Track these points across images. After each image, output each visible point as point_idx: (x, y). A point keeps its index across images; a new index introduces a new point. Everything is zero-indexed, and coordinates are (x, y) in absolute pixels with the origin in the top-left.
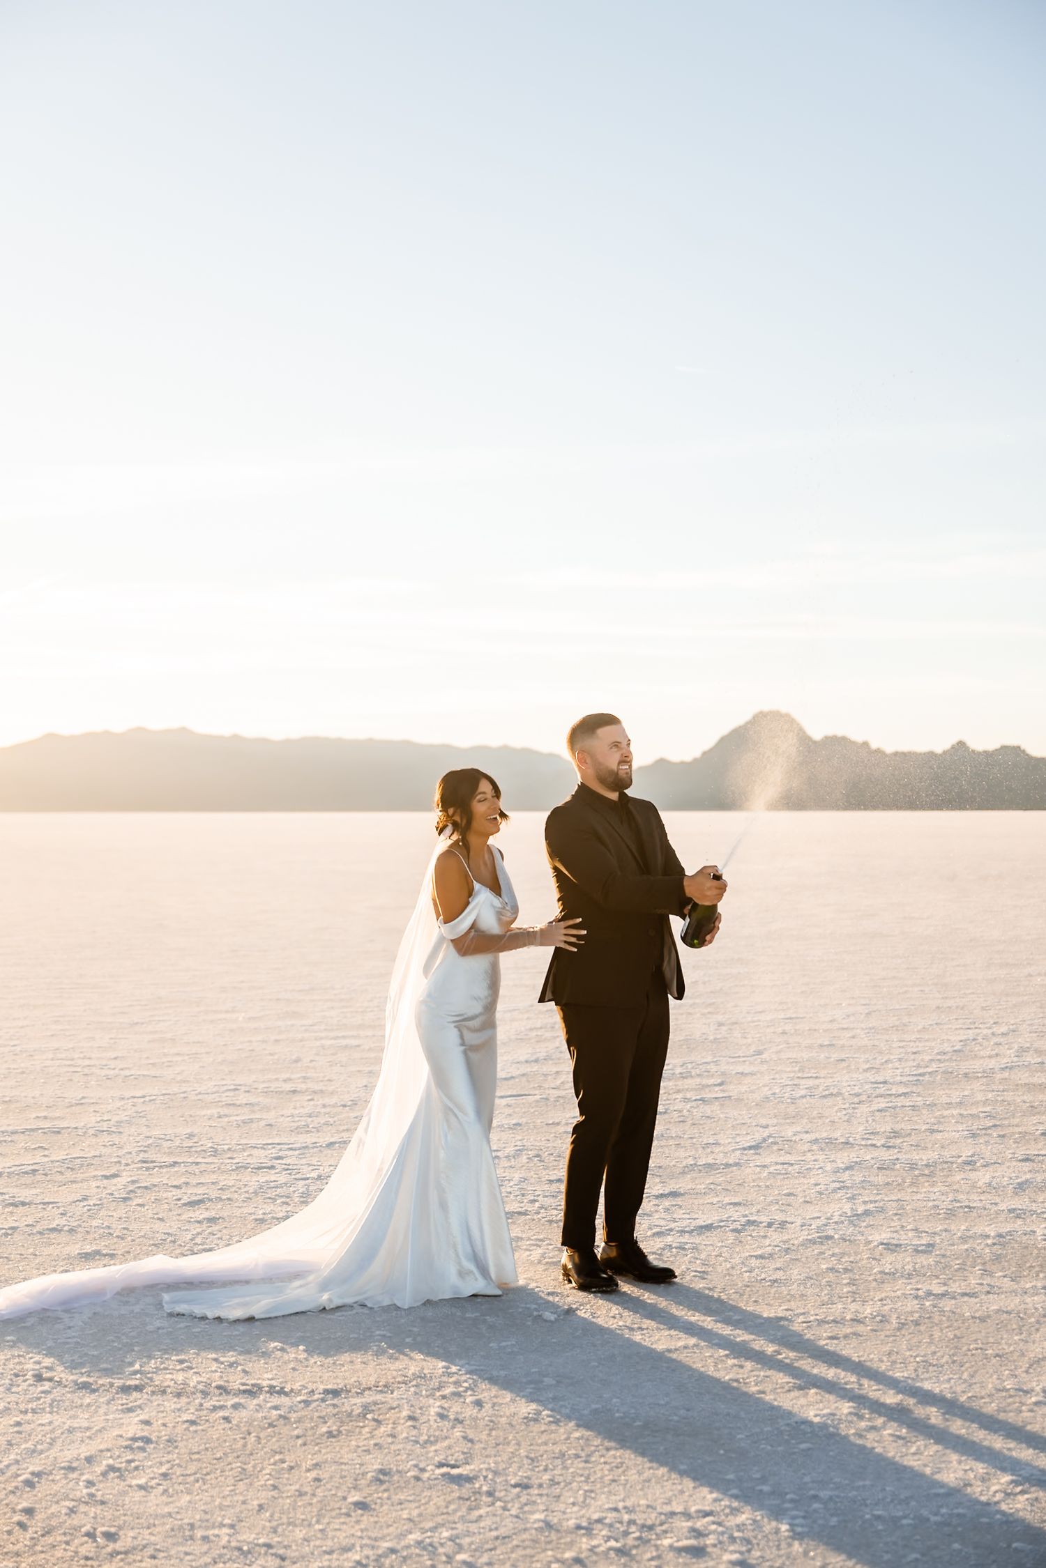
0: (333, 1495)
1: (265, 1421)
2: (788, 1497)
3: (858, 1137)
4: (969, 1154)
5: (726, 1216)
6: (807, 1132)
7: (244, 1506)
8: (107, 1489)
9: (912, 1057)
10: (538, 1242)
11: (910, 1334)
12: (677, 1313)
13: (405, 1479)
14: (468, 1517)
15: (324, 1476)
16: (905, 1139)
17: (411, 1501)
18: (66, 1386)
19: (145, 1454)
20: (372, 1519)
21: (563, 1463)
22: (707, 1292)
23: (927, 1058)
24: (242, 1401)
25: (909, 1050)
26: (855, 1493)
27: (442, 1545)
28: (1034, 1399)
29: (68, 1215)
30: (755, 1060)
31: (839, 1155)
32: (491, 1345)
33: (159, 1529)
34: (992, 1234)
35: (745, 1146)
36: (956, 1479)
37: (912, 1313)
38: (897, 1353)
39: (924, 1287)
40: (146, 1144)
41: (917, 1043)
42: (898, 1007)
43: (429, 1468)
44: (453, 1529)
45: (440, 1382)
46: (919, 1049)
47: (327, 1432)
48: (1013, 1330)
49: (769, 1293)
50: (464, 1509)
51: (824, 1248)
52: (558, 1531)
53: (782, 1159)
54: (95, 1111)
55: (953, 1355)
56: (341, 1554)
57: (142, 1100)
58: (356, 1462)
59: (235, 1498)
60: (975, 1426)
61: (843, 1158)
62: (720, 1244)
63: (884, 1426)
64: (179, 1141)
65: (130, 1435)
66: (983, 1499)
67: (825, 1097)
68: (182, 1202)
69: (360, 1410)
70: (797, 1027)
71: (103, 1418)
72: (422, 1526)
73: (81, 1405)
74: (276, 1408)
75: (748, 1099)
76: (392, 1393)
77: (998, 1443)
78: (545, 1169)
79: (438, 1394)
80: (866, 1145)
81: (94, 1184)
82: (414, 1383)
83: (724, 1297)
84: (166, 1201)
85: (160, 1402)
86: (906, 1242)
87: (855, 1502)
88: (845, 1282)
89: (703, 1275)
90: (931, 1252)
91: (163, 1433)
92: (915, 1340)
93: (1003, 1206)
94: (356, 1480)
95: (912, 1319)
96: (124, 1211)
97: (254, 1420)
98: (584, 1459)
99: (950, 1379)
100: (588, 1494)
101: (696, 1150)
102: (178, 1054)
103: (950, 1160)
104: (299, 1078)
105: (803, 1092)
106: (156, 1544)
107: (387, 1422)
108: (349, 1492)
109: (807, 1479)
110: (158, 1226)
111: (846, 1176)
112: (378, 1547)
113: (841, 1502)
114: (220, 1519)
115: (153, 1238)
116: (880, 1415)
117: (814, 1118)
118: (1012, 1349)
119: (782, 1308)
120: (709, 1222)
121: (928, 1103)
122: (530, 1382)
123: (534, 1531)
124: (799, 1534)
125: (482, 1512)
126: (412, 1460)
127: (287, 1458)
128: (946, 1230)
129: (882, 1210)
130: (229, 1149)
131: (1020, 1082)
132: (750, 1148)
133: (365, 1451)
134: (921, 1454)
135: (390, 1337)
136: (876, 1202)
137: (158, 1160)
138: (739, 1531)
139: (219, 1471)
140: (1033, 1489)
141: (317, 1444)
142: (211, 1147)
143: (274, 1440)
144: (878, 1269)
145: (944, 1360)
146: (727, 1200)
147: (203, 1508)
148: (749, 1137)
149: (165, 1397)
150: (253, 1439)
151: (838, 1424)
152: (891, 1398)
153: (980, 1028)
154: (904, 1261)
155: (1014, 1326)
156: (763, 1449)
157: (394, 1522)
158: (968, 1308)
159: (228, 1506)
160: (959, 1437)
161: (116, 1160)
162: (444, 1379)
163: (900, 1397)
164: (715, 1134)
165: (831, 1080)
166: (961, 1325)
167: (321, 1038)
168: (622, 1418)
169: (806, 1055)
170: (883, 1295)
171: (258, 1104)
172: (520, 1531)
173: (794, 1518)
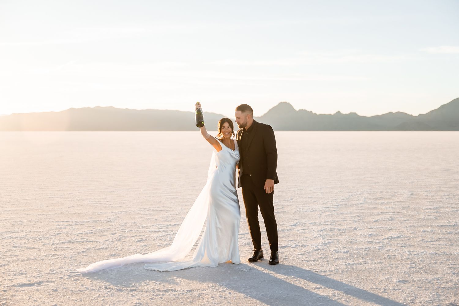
3: (323, 222)
6: (308, 221)
23: (339, 201)
25: (334, 198)
37: (345, 269)
39: (348, 262)
41: (336, 197)
42: (328, 187)
53: (303, 228)
55: (358, 280)
61: (320, 228)
67: (312, 211)
69: (198, 295)
76: (206, 291)
80: (325, 225)
82: (211, 288)
89: (286, 259)
92: (347, 276)
103: (349, 228)
105: (306, 210)
117: (310, 217)
128: (351, 247)
129: (333, 242)
132: (293, 225)
141: (188, 304)
143: (176, 303)
145: (355, 281)
146: (289, 239)
148: (292, 222)
154: (341, 255)
158: (360, 267)
170: (337, 264)
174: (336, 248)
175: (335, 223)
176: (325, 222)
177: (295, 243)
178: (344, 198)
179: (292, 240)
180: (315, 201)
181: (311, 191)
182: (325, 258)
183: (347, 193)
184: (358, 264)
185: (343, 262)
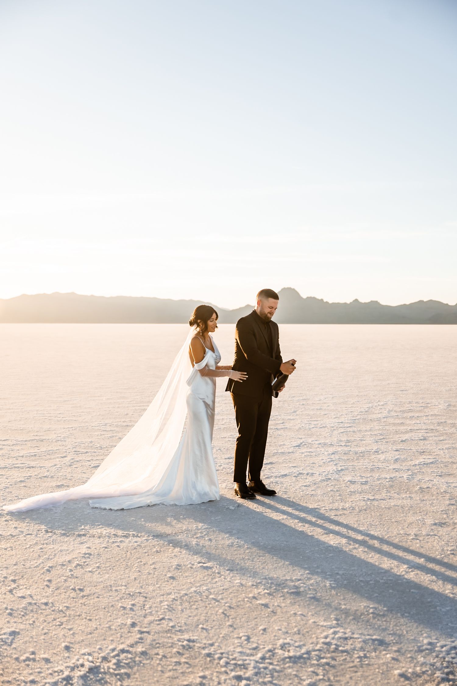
0: (161, 574)
1: (133, 547)
3: (335, 442)
7: (129, 578)
11: (364, 514)
12: (278, 507)
13: (187, 568)
14: (212, 582)
15: (157, 567)
17: (190, 576)
19: (90, 559)
20: (177, 583)
21: (244, 562)
22: (288, 499)
24: (124, 539)
27: (204, 592)
28: (411, 538)
31: (329, 449)
32: (212, 518)
33: (98, 587)
37: (363, 506)
38: (360, 521)
39: (367, 497)
43: (194, 563)
44: (207, 586)
45: (195, 532)
47: (156, 551)
49: (311, 499)
50: (210, 579)
51: (328, 483)
53: (308, 450)
55: (380, 521)
56: (167, 596)
58: (168, 561)
59: (126, 575)
60: (391, 547)
61: (331, 450)
62: (290, 481)
63: (359, 548)
65: (83, 553)
66: (398, 574)
67: (321, 428)
69: (167, 543)
72: (195, 585)
73: (64, 542)
74: (136, 542)
77: (401, 554)
79: (195, 537)
82: (187, 532)
83: (294, 501)
85: (93, 540)
86: (358, 480)
87: (352, 575)
88: (338, 495)
89: (286, 493)
90: (367, 484)
91: (96, 551)
92: (366, 516)
93: (391, 467)
94: (169, 568)
95: (363, 508)
97: (129, 547)
101: (277, 447)
105: (313, 426)
106: (98, 593)
107: (177, 547)
108: (167, 573)
111: (333, 456)
112: (180, 593)
116: (357, 544)
118: (401, 519)
119: (316, 504)
120: (286, 473)
123: (237, 587)
124: (333, 587)
125: (217, 580)
126: (188, 560)
127: (143, 561)
128: (371, 476)
129: (347, 469)
132: (297, 446)
133: (171, 558)
135: (174, 516)
139: (118, 565)
140: (415, 570)
141: (153, 555)
144: (349, 490)
145: (377, 524)
146: (291, 465)
147: (114, 579)
148: (296, 443)
152: (360, 537)
154: (358, 487)
156: (316, 556)
157: (185, 584)
158: (383, 504)
159: (123, 578)
160: (386, 551)
162: (196, 531)
163: (363, 537)
166: (381, 511)
168: (263, 545)
170: (352, 500)
173: (331, 581)
174: (351, 478)
182: (337, 491)
184: (381, 499)
185: (361, 497)
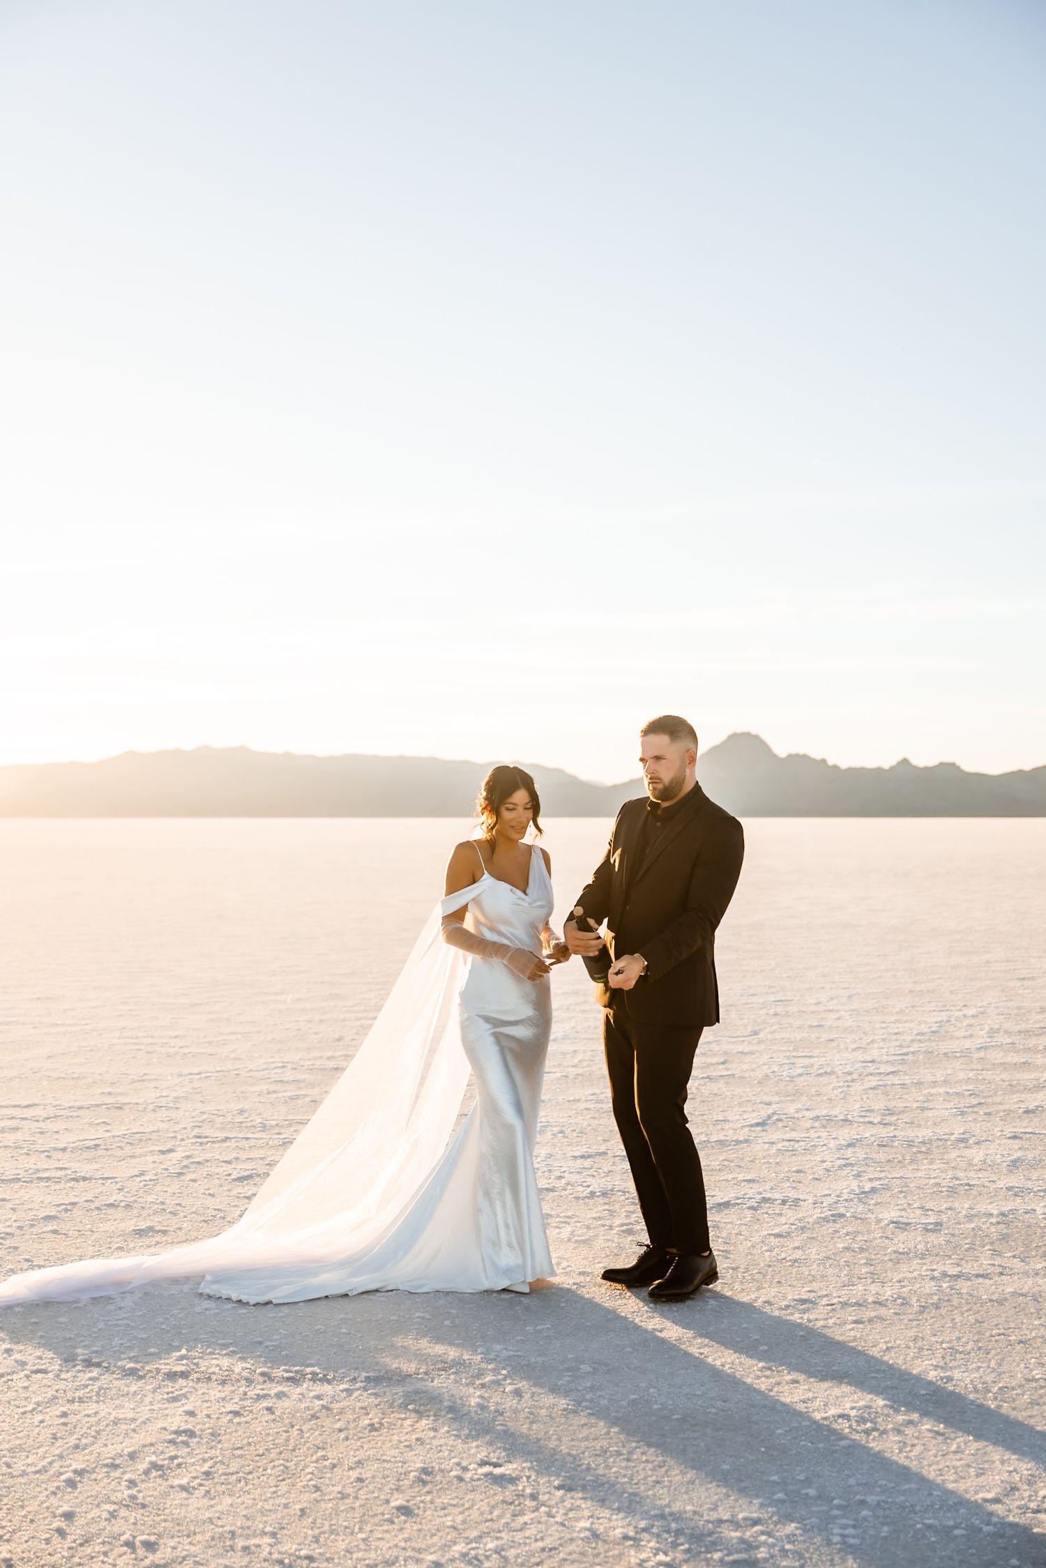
0: (376, 1498)
1: (308, 1412)
2: (836, 1502)
3: (855, 1114)
4: (961, 1132)
5: (742, 1193)
6: (808, 1110)
7: (285, 1511)
8: (150, 1490)
9: (895, 1037)
10: (566, 1220)
11: (932, 1318)
13: (448, 1479)
14: (513, 1525)
15: (367, 1476)
16: (899, 1117)
17: (455, 1506)
18: (113, 1373)
19: (188, 1450)
21: (605, 1461)
23: (909, 1038)
24: (286, 1389)
25: (891, 1031)
26: (902, 1498)
27: (487, 1557)
29: (125, 1190)
30: (753, 1040)
31: (840, 1132)
32: (528, 1328)
33: (199, 1537)
34: (995, 1212)
35: (752, 1122)
36: (1002, 1481)
38: (923, 1339)
39: (940, 1268)
40: (200, 1119)
41: (897, 1025)
42: (875, 990)
43: (471, 1467)
44: (498, 1538)
46: (900, 1030)
47: (369, 1425)
48: (1032, 1314)
49: (791, 1273)
50: (508, 1516)
51: (838, 1226)
52: (605, 1541)
53: (787, 1136)
54: (155, 1088)
57: (198, 1077)
58: (398, 1459)
59: (277, 1502)
61: (845, 1135)
62: (739, 1222)
64: (231, 1117)
65: (174, 1428)
67: (820, 1075)
68: (233, 1177)
70: (788, 1009)
71: (148, 1408)
72: (465, 1535)
73: (127, 1394)
74: (319, 1397)
75: (750, 1077)
78: (568, 1145)
81: (150, 1159)
82: (454, 1370)
84: (217, 1176)
85: (205, 1391)
86: (915, 1220)
87: (904, 1508)
88: (862, 1261)
91: (207, 1425)
93: (1001, 1184)
95: (931, 1302)
96: (177, 1187)
97: (297, 1412)
98: (625, 1457)
99: (979, 1367)
100: (632, 1498)
102: (232, 1033)
103: (944, 1137)
104: (340, 1056)
105: (800, 1071)
106: (195, 1557)
107: (428, 1413)
108: (392, 1494)
109: (852, 1481)
110: (210, 1202)
113: (889, 1508)
114: (261, 1526)
115: (204, 1214)
117: (812, 1096)
118: (1034, 1334)
119: (805, 1289)
121: (915, 1081)
122: (568, 1369)
123: (580, 1542)
124: (851, 1546)
125: (526, 1518)
126: (454, 1457)
127: (330, 1455)
128: (950, 1209)
129: (887, 1188)
130: (277, 1125)
131: (996, 1062)
132: (758, 1124)
133: (407, 1446)
134: (962, 1452)
135: (428, 1319)
136: (880, 1179)
137: (211, 1135)
138: (789, 1542)
139: (261, 1470)
142: (260, 1123)
143: (317, 1433)
144: (892, 1249)
145: (969, 1347)
146: (740, 1177)
147: (244, 1513)
148: (755, 1114)
149: (210, 1385)
150: (296, 1432)
151: (875, 1417)
153: (952, 1011)
154: (914, 1240)
155: (1032, 1310)
156: (804, 1446)
157: (438, 1530)
158: (985, 1289)
159: (270, 1510)
161: (172, 1135)
164: (723, 1111)
165: (824, 1059)
166: (981, 1309)
167: (361, 1019)
168: (659, 1409)
169: (798, 1036)
170: (901, 1276)
171: (303, 1081)
172: (566, 1542)
173: (844, 1527)
174: (898, 1213)
175: (895, 1118)
176: (863, 1114)
177: (761, 1190)
178: (924, 1028)
179: (749, 1181)
180: (832, 1040)
181: (818, 1004)
182: (862, 1250)
183: (934, 1011)
185: (925, 1268)
